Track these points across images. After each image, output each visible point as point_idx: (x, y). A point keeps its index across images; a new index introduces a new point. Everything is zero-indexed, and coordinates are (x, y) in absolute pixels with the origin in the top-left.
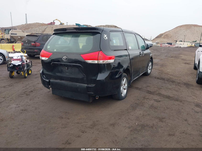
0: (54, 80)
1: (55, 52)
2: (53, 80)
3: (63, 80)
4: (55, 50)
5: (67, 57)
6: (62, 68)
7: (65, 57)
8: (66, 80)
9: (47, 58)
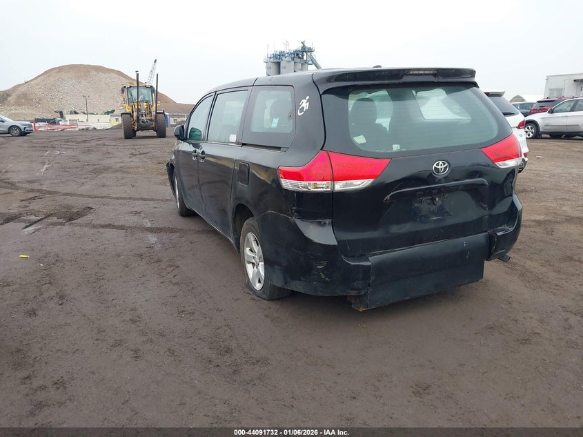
0: (385, 253)
1: (396, 153)
2: (381, 253)
3: (421, 242)
4: (396, 147)
5: (446, 164)
6: (416, 205)
7: (441, 163)
8: (429, 240)
9: (370, 181)
